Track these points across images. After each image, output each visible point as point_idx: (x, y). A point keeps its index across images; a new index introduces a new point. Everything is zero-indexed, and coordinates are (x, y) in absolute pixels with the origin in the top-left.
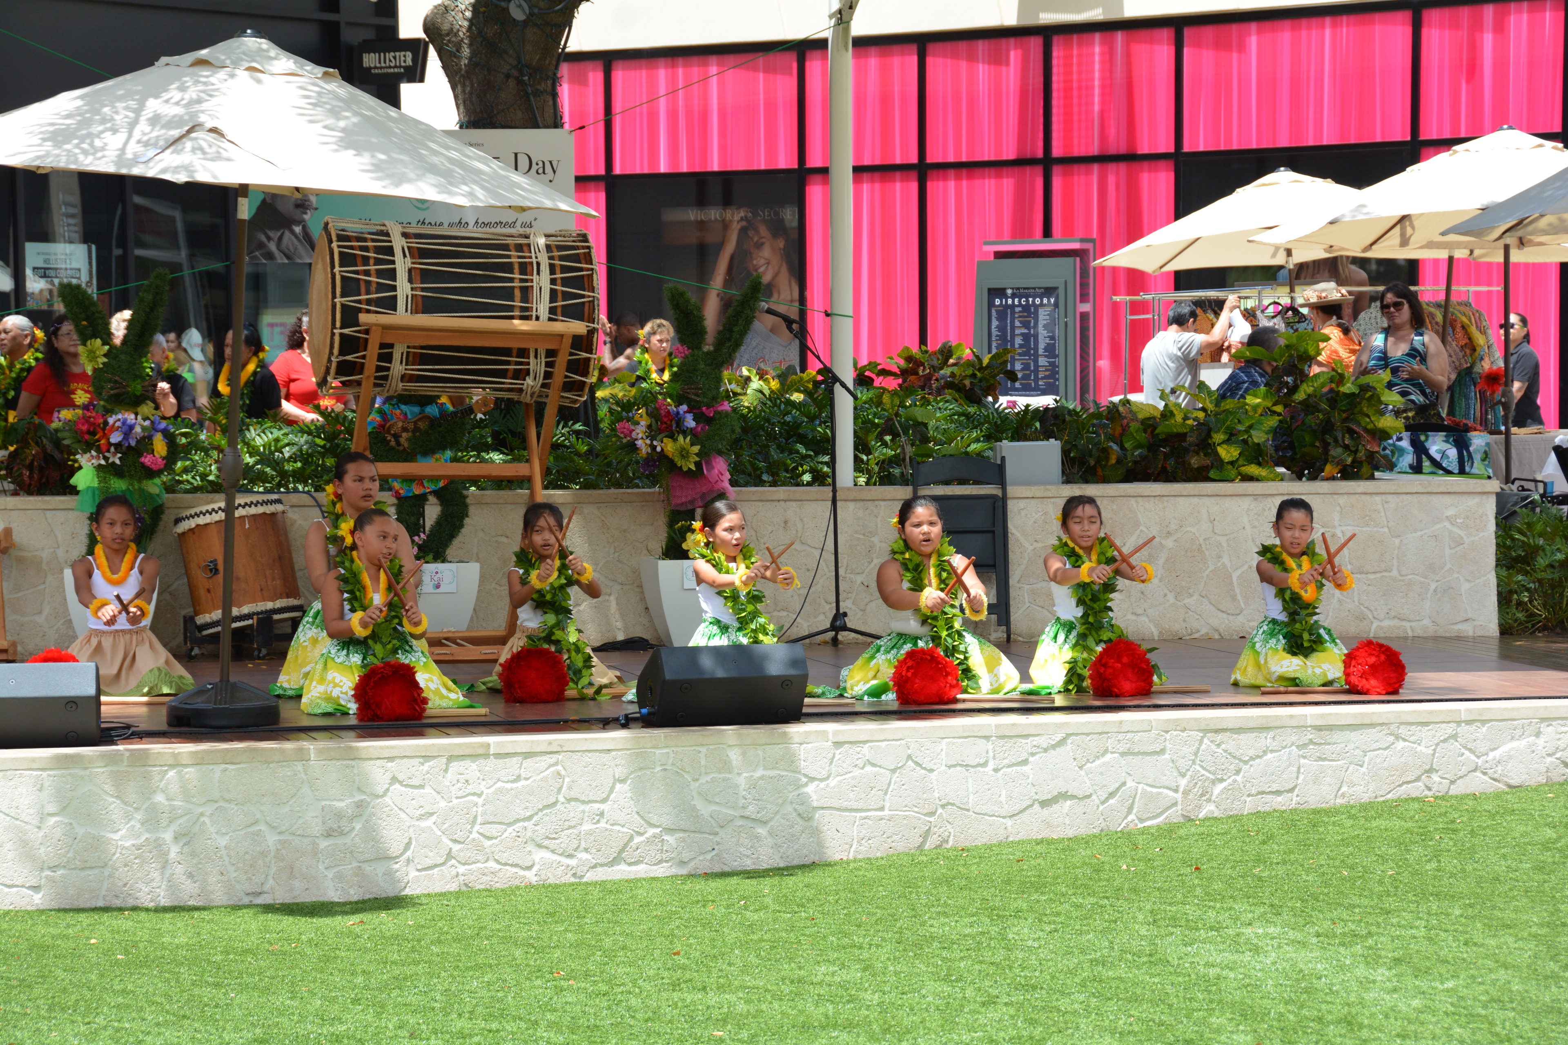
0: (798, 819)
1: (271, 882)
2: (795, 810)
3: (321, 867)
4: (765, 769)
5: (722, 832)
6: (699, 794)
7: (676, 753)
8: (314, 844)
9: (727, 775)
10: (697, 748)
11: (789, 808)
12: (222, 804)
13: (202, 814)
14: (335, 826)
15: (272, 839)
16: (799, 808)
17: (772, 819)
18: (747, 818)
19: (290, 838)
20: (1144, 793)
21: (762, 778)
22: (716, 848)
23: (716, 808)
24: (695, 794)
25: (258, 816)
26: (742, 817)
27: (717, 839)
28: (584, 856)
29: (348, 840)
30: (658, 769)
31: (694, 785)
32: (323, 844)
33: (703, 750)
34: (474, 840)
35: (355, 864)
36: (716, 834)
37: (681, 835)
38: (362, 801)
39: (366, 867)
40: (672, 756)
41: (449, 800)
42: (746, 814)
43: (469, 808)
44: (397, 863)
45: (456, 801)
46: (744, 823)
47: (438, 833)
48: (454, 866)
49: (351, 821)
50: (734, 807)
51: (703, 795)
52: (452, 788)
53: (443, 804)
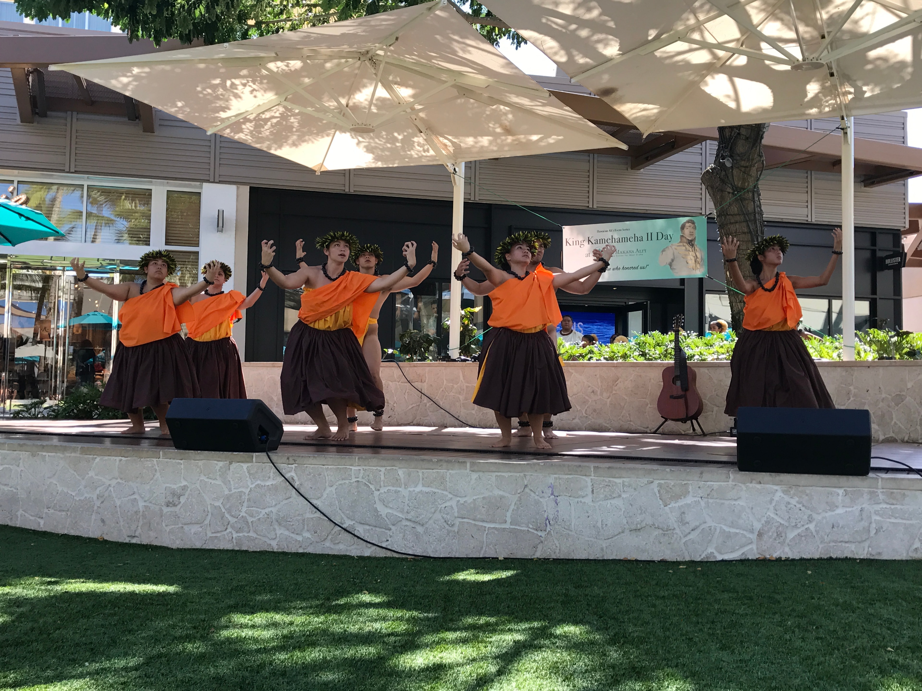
0: (445, 524)
1: (139, 531)
2: (443, 518)
3: (164, 525)
4: (423, 486)
5: (393, 528)
6: (379, 500)
7: (365, 470)
8: (161, 510)
9: (399, 489)
10: (379, 468)
11: (438, 516)
12: (119, 480)
13: (110, 485)
14: (171, 500)
15: (141, 504)
16: (445, 516)
17: (427, 522)
18: (410, 520)
19: (150, 505)
20: (723, 532)
21: (421, 492)
22: (390, 539)
23: (390, 511)
24: (376, 499)
25: (135, 490)
26: (407, 519)
27: (390, 533)
28: (307, 535)
29: (177, 509)
30: (354, 480)
31: (376, 493)
32: (165, 510)
33: (383, 469)
34: (242, 517)
35: (180, 525)
36: (390, 529)
37: (368, 527)
38: (185, 486)
39: (185, 527)
40: (362, 471)
41: (230, 490)
42: (409, 517)
43: (241, 496)
44: (201, 527)
45: (233, 491)
46: (408, 523)
47: (223, 510)
48: (231, 532)
49: (179, 498)
50: (402, 511)
51: (382, 501)
52: (232, 482)
53: (227, 492)
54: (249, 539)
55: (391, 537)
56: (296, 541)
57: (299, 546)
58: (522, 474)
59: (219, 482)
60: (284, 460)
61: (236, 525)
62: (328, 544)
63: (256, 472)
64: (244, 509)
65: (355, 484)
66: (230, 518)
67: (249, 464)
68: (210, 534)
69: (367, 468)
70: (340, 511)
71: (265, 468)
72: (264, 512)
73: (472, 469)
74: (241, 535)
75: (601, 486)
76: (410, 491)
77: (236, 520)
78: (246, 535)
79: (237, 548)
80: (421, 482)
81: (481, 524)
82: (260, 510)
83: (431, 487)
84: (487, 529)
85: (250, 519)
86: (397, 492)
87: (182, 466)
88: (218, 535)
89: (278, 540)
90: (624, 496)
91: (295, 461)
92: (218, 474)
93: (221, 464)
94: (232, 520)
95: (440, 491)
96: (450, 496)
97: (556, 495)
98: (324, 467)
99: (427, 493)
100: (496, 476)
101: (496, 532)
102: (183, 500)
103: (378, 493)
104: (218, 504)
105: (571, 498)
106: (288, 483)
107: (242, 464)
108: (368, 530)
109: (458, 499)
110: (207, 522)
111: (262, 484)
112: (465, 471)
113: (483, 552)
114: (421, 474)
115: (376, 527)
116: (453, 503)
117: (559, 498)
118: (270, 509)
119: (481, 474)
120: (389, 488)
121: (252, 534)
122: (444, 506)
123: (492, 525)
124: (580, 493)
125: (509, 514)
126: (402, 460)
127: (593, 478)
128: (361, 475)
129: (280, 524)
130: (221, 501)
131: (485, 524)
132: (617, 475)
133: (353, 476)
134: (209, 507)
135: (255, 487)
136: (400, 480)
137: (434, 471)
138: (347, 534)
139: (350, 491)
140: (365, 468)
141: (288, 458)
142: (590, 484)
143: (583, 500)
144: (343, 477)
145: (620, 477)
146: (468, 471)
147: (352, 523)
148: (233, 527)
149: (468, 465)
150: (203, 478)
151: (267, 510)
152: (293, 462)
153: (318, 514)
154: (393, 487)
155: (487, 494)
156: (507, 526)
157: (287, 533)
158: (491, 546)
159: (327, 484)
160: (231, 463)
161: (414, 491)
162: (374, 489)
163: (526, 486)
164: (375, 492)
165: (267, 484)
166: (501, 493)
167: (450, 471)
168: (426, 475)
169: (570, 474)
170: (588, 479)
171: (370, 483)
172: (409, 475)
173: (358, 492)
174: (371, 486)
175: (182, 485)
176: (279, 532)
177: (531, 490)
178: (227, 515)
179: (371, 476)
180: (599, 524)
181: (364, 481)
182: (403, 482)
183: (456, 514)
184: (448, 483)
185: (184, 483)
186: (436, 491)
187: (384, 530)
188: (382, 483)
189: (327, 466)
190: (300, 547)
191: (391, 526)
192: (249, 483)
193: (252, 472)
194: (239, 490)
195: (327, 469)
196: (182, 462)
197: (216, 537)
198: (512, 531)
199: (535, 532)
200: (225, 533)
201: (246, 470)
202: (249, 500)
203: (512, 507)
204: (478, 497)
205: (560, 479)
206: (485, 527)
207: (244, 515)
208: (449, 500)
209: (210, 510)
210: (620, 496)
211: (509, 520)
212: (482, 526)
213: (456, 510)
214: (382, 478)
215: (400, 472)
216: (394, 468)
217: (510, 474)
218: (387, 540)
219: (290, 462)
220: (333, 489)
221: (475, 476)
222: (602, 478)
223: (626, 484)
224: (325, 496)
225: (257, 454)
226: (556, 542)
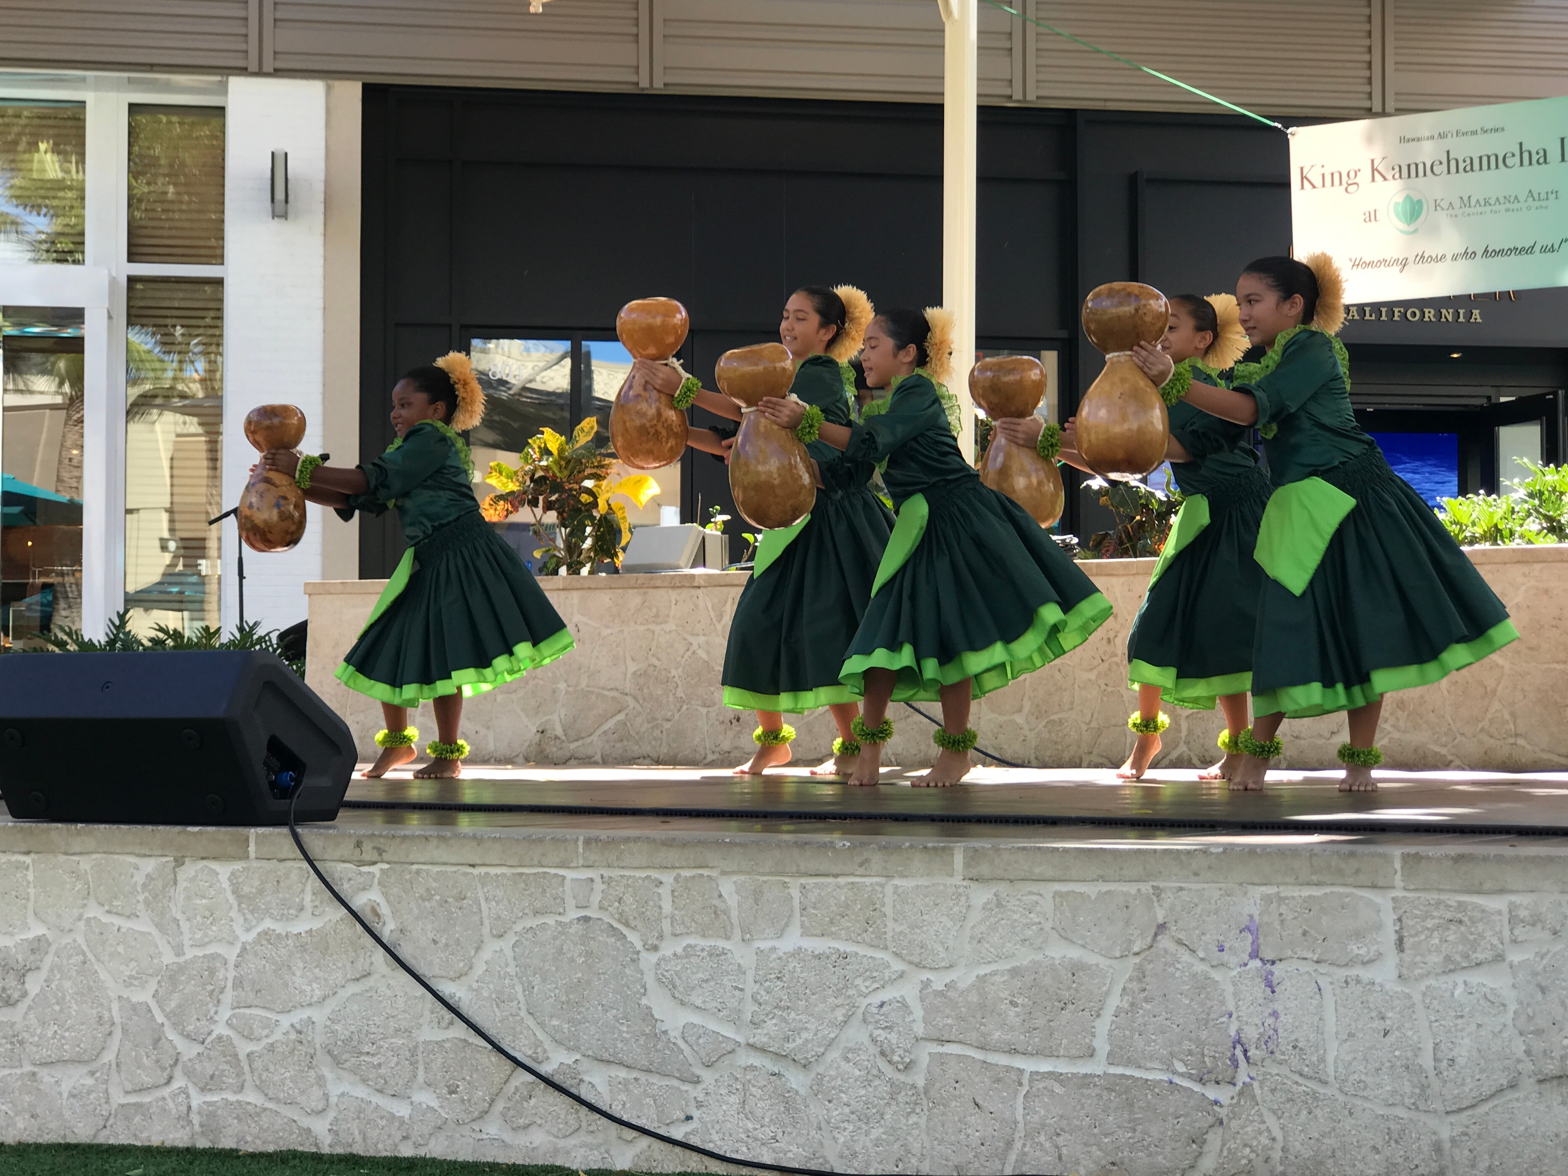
0: (882, 1064)
2: (874, 1040)
4: (806, 932)
5: (708, 1077)
6: (659, 980)
7: (608, 881)
9: (721, 944)
10: (654, 874)
11: (856, 1034)
16: (881, 1035)
17: (819, 1056)
18: (764, 1050)
21: (797, 954)
22: (696, 1114)
23: (696, 1019)
24: (650, 979)
26: (751, 1046)
27: (697, 1092)
28: (426, 1098)
29: (16, 1015)
30: (573, 914)
31: (649, 959)
33: (668, 878)
34: (220, 1038)
35: (28, 1068)
36: (697, 1081)
37: (623, 1074)
38: (39, 939)
39: (44, 1074)
40: (599, 886)
41: (179, 951)
42: (760, 1038)
43: (212, 972)
44: (92, 1073)
45: (190, 953)
46: (756, 1060)
47: (160, 1018)
48: (184, 1091)
49: (22, 978)
50: (735, 1020)
51: (669, 984)
52: (185, 926)
53: (169, 958)
54: (244, 1113)
55: (699, 1105)
56: (392, 1117)
57: (398, 1136)
58: (1146, 888)
59: (144, 925)
60: (346, 848)
61: (198, 1067)
62: (493, 1128)
63: (261, 892)
64: (225, 1013)
65: (576, 928)
66: (181, 1044)
67: (238, 866)
68: (118, 1098)
69: (615, 873)
70: (530, 1021)
71: (287, 876)
72: (286, 1021)
73: (974, 873)
74: (215, 1098)
75: (1430, 923)
76: (759, 952)
77: (200, 1049)
78: (232, 1098)
79: (203, 1143)
80: (797, 918)
81: (1003, 1060)
82: (273, 1016)
83: (835, 936)
84: (1025, 1082)
85: (244, 1048)
86: (716, 954)
87: (30, 876)
88: (146, 1099)
89: (331, 1114)
90: (1515, 956)
91: (380, 851)
92: (141, 898)
93: (149, 865)
94: (189, 1050)
95: (862, 950)
96: (898, 966)
97: (1269, 956)
98: (476, 871)
99: (818, 957)
100: (1056, 894)
101: (1058, 1089)
102: (34, 985)
103: (653, 958)
104: (142, 996)
105: (1323, 968)
106: (359, 927)
107: (214, 865)
108: (626, 1083)
109: (925, 975)
110: (109, 1056)
111: (280, 928)
112: (949, 881)
113: (1013, 1157)
114: (795, 893)
115: (649, 1071)
116: (909, 991)
117: (1278, 970)
118: (305, 1014)
119: (1003, 888)
120: (691, 941)
121: (252, 1097)
122: (876, 999)
123: (1045, 1066)
124: (1354, 948)
125: (1103, 1026)
126: (733, 844)
127: (1399, 894)
128: (596, 898)
129: (338, 1062)
130: (153, 985)
131: (1019, 1062)
132: (1487, 886)
133: (570, 903)
134: (115, 1006)
135: (257, 941)
136: (726, 912)
137: (842, 880)
138: (554, 1097)
139: (560, 951)
140: (606, 873)
141: (359, 844)
142: (1389, 918)
143: (1365, 974)
144: (538, 905)
145: (1502, 891)
146: (957, 880)
147: (568, 1058)
148: (189, 1074)
149: (959, 859)
150: (93, 911)
151: (298, 1017)
152: (375, 856)
153: (460, 1030)
154: (704, 936)
155: (1025, 958)
156: (1096, 1067)
157: (361, 1092)
158: (1042, 1138)
159: (486, 930)
160: (179, 862)
161: (774, 949)
162: (639, 946)
163: (1162, 927)
164: (644, 955)
165: (295, 931)
166: (1074, 953)
167: (897, 881)
168: (813, 897)
169: (1318, 884)
170: (1382, 900)
171: (627, 924)
172: (757, 894)
173: (589, 954)
174: (633, 937)
175: (31, 935)
176: (335, 1090)
177: (1180, 942)
178: (171, 1034)
179: (628, 899)
180: (1427, 1061)
181: (607, 919)
182: (735, 921)
183: (919, 1029)
184: (890, 924)
185: (37, 930)
186: (849, 948)
187: (675, 1083)
188: (666, 925)
189: (483, 870)
190: (405, 1138)
191: (698, 1071)
192: (239, 930)
193: (246, 889)
194: (210, 950)
195: (484, 879)
196: (27, 859)
197: (138, 1106)
198: (1113, 1084)
199: (1197, 1088)
200: (166, 1092)
201: (226, 885)
202: (238, 984)
203: (1114, 1001)
204: (994, 967)
205: (1281, 900)
206: (1021, 1071)
207: (225, 1031)
208: (892, 981)
209: (117, 1020)
210: (1499, 958)
211: (1102, 1046)
212: (1008, 1069)
213: (918, 1013)
214: (667, 907)
215: (728, 887)
216: (706, 872)
217: (1105, 887)
218: (689, 1118)
219: (367, 857)
220: (506, 945)
221: (981, 895)
222: (1434, 896)
223: (1523, 913)
224: (480, 969)
225: (261, 830)
226: (1272, 1122)
